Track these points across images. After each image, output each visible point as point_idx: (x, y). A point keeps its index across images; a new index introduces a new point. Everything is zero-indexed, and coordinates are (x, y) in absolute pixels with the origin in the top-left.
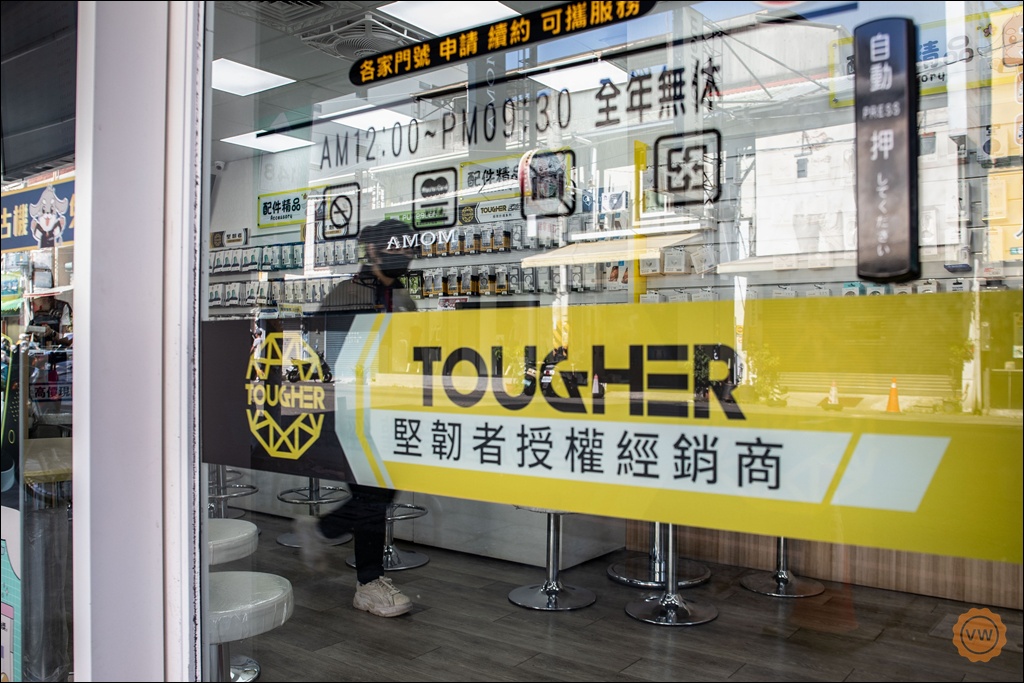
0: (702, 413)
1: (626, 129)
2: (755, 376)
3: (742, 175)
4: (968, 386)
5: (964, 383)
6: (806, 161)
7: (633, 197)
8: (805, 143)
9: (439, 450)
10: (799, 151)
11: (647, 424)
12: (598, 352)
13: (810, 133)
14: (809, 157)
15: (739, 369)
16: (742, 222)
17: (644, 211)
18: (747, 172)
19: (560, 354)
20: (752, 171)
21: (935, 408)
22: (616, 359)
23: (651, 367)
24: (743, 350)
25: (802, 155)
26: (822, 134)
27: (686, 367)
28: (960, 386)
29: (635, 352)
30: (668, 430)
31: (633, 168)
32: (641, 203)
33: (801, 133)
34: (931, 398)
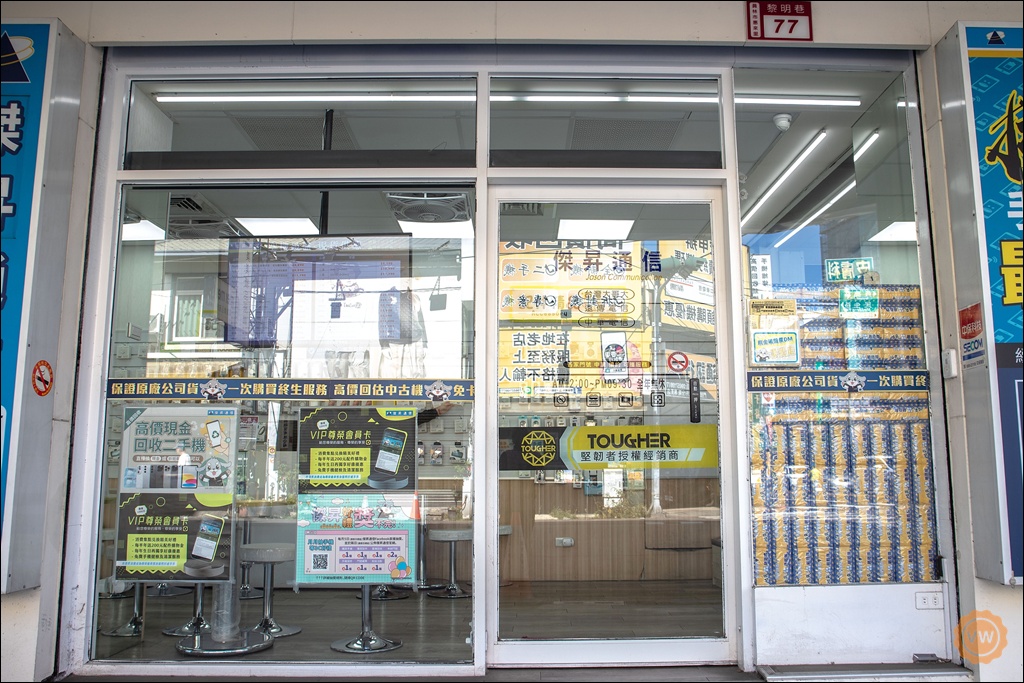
0: (662, 446)
1: (162, 254)
2: (285, 494)
3: (279, 310)
4: (466, 497)
5: (464, 495)
6: (340, 305)
7: (167, 320)
8: (339, 290)
9: (596, 459)
10: (333, 296)
11: (650, 449)
12: (639, 435)
13: (344, 282)
14: (342, 302)
15: (270, 488)
16: (277, 354)
17: (177, 336)
18: (284, 308)
19: (630, 435)
20: (289, 309)
21: (443, 515)
22: (643, 436)
23: (651, 438)
24: (275, 470)
25: (336, 299)
26: (354, 285)
27: (659, 438)
28: (461, 498)
29: (647, 435)
30: (655, 450)
31: (168, 293)
32: (175, 327)
33: (336, 281)
34: (438, 509)
